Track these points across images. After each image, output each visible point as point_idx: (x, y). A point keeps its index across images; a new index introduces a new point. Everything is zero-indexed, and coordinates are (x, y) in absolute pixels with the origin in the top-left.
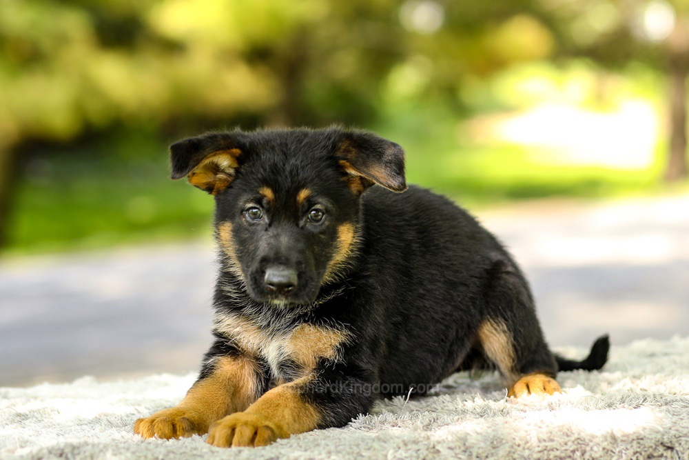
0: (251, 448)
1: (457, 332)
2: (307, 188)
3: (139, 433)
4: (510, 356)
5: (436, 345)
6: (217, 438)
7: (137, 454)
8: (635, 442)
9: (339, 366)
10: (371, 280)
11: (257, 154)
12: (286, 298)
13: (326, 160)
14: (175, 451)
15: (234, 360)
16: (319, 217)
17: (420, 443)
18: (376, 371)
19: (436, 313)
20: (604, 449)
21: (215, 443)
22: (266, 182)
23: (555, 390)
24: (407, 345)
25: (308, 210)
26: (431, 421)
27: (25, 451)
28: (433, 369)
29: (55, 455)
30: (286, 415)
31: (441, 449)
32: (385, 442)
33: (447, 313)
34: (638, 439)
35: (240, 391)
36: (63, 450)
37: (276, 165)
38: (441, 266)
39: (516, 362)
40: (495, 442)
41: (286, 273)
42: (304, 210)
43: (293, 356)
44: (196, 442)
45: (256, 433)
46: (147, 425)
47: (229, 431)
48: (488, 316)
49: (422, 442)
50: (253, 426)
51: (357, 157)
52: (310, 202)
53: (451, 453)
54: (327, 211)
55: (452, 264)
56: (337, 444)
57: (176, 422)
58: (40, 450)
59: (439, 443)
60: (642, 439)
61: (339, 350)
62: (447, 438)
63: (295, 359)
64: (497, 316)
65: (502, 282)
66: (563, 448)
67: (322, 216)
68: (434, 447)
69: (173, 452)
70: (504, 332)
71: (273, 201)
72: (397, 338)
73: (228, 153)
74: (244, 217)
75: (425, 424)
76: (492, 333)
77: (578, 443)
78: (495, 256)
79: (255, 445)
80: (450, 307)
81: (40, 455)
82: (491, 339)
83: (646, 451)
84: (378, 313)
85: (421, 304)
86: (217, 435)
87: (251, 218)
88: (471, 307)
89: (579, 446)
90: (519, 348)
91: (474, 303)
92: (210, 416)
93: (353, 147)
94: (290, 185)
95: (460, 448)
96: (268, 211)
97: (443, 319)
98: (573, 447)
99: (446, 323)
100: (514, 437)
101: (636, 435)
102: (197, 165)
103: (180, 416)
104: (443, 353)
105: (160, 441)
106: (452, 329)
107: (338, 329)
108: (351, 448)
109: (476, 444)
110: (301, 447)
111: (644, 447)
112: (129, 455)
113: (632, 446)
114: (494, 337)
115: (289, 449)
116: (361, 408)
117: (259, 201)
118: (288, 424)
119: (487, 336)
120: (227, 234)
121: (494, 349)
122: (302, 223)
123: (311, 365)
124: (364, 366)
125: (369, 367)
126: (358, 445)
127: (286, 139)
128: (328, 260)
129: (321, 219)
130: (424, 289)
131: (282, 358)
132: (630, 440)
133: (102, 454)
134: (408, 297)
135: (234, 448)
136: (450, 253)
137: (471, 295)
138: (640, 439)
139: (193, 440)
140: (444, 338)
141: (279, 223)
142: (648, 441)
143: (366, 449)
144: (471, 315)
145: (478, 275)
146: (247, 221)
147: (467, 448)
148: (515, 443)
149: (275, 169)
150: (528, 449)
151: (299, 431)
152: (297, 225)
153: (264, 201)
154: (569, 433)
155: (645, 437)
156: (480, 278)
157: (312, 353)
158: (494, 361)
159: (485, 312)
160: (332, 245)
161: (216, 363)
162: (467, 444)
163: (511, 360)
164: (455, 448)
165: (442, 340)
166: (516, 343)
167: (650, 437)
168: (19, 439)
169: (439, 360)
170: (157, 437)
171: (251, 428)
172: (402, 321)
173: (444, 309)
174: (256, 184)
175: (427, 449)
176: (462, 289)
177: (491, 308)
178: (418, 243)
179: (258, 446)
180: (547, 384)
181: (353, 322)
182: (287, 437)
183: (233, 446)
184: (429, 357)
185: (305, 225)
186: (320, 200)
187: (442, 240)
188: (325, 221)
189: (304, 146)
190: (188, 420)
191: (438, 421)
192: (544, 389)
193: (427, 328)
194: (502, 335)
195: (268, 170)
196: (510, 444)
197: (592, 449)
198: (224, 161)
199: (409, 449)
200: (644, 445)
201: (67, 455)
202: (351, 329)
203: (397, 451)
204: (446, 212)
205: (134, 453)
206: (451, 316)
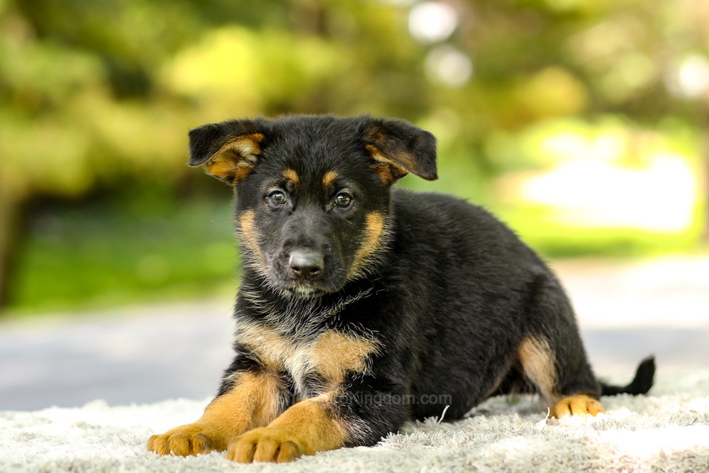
0: (274, 464)
1: (497, 349)
2: (333, 171)
3: (153, 450)
4: (551, 375)
5: (474, 362)
6: (237, 454)
7: (152, 468)
8: (686, 460)
9: (367, 378)
10: (402, 286)
11: (281, 137)
12: (312, 284)
13: (353, 143)
14: (192, 466)
15: (256, 376)
16: (347, 203)
17: (456, 460)
18: (407, 386)
19: (474, 326)
20: (653, 467)
21: (236, 458)
22: (290, 165)
23: (599, 411)
24: (443, 361)
25: (335, 194)
26: (466, 439)
27: (32, 466)
28: (470, 389)
29: (64, 469)
30: (310, 432)
31: (478, 466)
32: (417, 458)
33: (486, 328)
34: (689, 457)
35: (261, 409)
36: (72, 464)
37: (301, 147)
38: (479, 277)
39: (557, 382)
40: (536, 459)
41: (311, 255)
42: (331, 193)
43: (319, 368)
44: (216, 457)
45: (279, 449)
46: (162, 441)
47: (251, 447)
48: (530, 334)
49: (457, 458)
50: (276, 441)
51: (385, 143)
52: (337, 186)
53: (489, 470)
54: (354, 196)
55: (491, 276)
56: (367, 460)
57: (192, 438)
58: (49, 463)
59: (476, 459)
60: (694, 457)
61: (367, 361)
62: (484, 455)
63: (321, 372)
64: (539, 333)
65: (544, 297)
66: (609, 466)
67: (350, 201)
68: (470, 464)
69: (190, 467)
70: (546, 350)
71: (297, 183)
72: (432, 353)
73: (250, 139)
74: (267, 202)
75: (460, 442)
76: (533, 351)
77: (625, 461)
78: (536, 269)
79: (278, 461)
80: (488, 321)
81: (48, 468)
82: (532, 358)
83: (698, 470)
84: (410, 321)
85: (458, 317)
86: (237, 451)
87: (274, 203)
88: (512, 323)
89: (626, 464)
90: (561, 368)
91: (515, 319)
92: (229, 434)
93: (383, 133)
94: (315, 167)
95: (498, 465)
96: (292, 195)
97: (482, 335)
98: (621, 465)
99: (485, 339)
100: (556, 454)
101: (687, 453)
102: (217, 151)
103: (197, 432)
104: (481, 371)
105: (176, 458)
106: (491, 346)
107: (366, 337)
108: (381, 465)
109: (515, 461)
110: (327, 463)
111: (697, 466)
112: (143, 469)
113: (683, 465)
114: (536, 356)
115: (315, 465)
116: (391, 425)
117: (282, 185)
118: (313, 441)
119: (527, 354)
120: (249, 224)
121: (535, 369)
122: (328, 207)
123: (338, 379)
124: (394, 380)
125: (399, 381)
126: (388, 462)
127: (312, 123)
128: (356, 249)
129: (348, 205)
130: (460, 301)
131: (307, 370)
132: (681, 458)
133: (114, 468)
134: (444, 308)
135: (256, 464)
136: (489, 264)
137: (513, 309)
138: (691, 457)
139: (212, 456)
140: (482, 354)
141: (304, 207)
142: (700, 459)
143: (397, 466)
144: (511, 331)
145: (519, 288)
146: (269, 206)
147: (506, 466)
148: (557, 461)
149: (300, 152)
150: (571, 466)
151: (324, 448)
152: (324, 209)
153: (289, 184)
154: (615, 451)
155: (697, 455)
156: (522, 292)
157: (339, 366)
158: (534, 381)
159: (526, 328)
160: (360, 233)
161: (236, 379)
162: (506, 461)
163: (553, 381)
164: (493, 465)
165: (481, 358)
166: (558, 362)
167: (703, 455)
168: (25, 454)
169: (477, 379)
170: (173, 454)
171: (273, 443)
172: (437, 333)
173: (482, 324)
174: (279, 166)
175: (463, 466)
176: (502, 302)
177: (533, 324)
178: (454, 252)
179: (281, 462)
180: (590, 405)
181: (382, 330)
182: (313, 454)
183: (254, 461)
184: (466, 376)
185: (332, 209)
186: (348, 183)
187: (480, 251)
188: (353, 207)
189: (330, 128)
190: (205, 436)
191: (474, 439)
192: (588, 410)
193: (464, 344)
194: (544, 353)
195: (292, 152)
196: (552, 461)
197: (640, 467)
198: (246, 147)
199: (444, 466)
200: (696, 463)
201: (76, 469)
202: (380, 338)
203: (430, 468)
204: (483, 221)
205: (148, 467)
206: (490, 331)
